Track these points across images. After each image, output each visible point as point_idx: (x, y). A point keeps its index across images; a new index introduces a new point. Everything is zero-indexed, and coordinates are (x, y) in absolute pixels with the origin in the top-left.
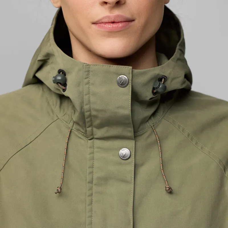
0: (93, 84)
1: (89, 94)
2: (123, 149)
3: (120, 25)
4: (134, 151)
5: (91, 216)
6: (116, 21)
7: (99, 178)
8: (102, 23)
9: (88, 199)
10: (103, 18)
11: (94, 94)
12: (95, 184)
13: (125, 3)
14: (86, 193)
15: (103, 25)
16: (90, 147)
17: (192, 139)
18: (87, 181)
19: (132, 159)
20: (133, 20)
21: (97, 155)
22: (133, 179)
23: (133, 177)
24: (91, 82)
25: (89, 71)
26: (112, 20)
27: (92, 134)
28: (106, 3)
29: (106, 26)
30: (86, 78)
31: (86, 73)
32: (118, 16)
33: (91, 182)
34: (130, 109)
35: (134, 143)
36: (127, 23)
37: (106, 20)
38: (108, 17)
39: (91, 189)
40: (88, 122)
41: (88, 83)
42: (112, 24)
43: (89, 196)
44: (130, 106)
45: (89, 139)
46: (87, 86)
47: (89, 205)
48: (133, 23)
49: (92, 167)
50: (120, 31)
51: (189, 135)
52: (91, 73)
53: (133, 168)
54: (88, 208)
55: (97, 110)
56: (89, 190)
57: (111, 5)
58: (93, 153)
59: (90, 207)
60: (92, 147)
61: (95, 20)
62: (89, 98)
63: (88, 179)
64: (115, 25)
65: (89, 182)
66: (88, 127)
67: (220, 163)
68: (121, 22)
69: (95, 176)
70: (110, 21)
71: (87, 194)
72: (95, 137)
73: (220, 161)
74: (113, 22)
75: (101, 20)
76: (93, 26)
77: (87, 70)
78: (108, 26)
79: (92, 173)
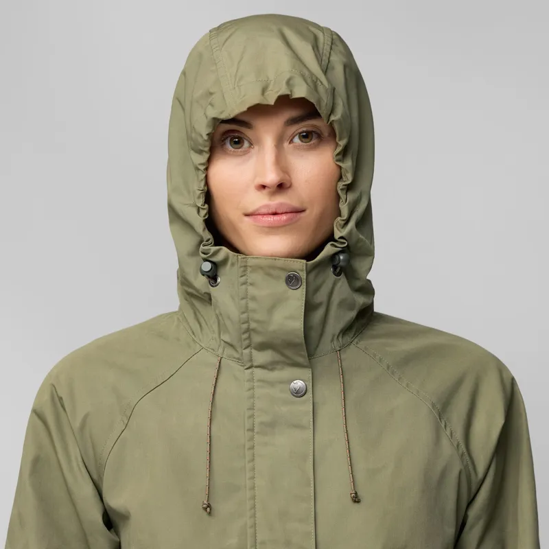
0: (251, 284)
1: (247, 298)
2: (295, 382)
3: (284, 217)
4: (311, 384)
5: (253, 478)
6: (279, 211)
7: (262, 423)
8: (259, 215)
9: (248, 454)
10: (261, 207)
11: (254, 299)
12: (258, 433)
13: (290, 186)
14: (244, 446)
15: (260, 217)
16: (248, 381)
17: (393, 373)
18: (246, 429)
19: (309, 394)
20: (303, 211)
21: (259, 392)
22: (312, 423)
23: (312, 420)
24: (249, 281)
25: (245, 266)
26: (274, 211)
27: (251, 360)
28: (264, 187)
29: (264, 219)
30: (242, 276)
31: (242, 269)
32: (281, 204)
33: (252, 430)
34: (303, 320)
35: (310, 372)
36: (294, 214)
37: (264, 211)
38: (267, 206)
39: (252, 439)
40: (245, 339)
41: (245, 283)
42: (272, 217)
43: (249, 449)
44: (303, 317)
45: (246, 367)
46: (244, 287)
47: (249, 462)
48: (302, 215)
49: (252, 408)
50: (284, 226)
51: (388, 368)
52: (249, 269)
53: (312, 407)
54: (249, 466)
55: (257, 321)
56: (249, 441)
57: (271, 190)
58: (253, 388)
59: (251, 464)
60: (251, 380)
61: (250, 210)
62: (247, 304)
63: (248, 426)
64: (276, 218)
65: (248, 430)
66: (245, 349)
67: (433, 407)
68: (286, 213)
69: (257, 420)
70: (270, 212)
71: (247, 447)
72: (255, 364)
73: (433, 405)
74: (275, 214)
75: (257, 210)
76: (246, 219)
77: (243, 265)
78: (267, 219)
79: (252, 416)
